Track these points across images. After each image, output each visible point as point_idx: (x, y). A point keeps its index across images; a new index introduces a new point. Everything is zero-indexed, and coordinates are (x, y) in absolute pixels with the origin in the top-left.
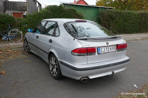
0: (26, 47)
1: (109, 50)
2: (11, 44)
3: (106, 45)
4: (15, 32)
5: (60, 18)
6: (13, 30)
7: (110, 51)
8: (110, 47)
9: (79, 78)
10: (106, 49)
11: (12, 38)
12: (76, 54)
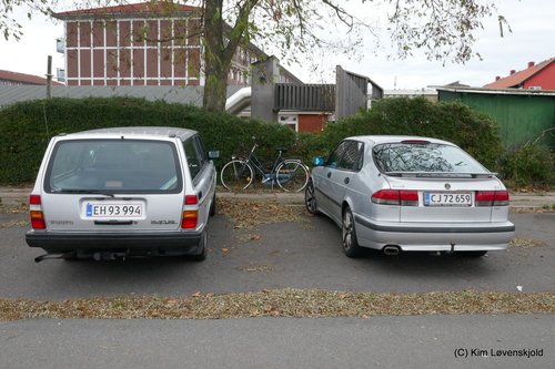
0: (310, 200)
1: (454, 199)
2: (280, 196)
3: (444, 189)
4: (291, 166)
5: (366, 134)
6: (287, 162)
7: (454, 202)
8: (455, 196)
9: (380, 246)
10: (443, 198)
11: (283, 181)
12: (379, 200)
